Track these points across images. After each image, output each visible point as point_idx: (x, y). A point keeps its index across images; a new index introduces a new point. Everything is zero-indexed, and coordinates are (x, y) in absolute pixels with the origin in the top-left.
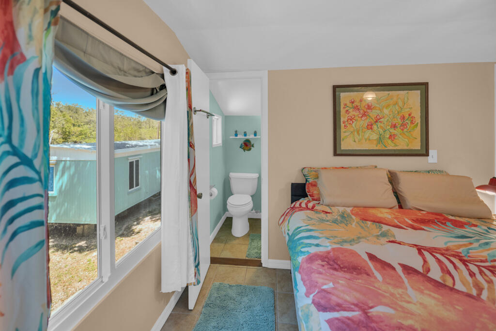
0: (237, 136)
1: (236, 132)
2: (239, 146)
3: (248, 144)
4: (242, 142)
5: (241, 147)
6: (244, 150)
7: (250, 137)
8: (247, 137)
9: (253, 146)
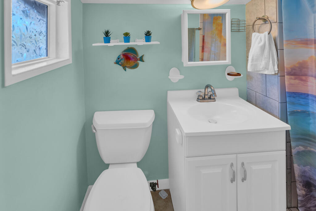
0: (109, 42)
1: (107, 33)
2: (115, 59)
3: (131, 56)
4: (119, 52)
5: (117, 63)
6: (124, 68)
7: (138, 42)
8: (131, 44)
9: (141, 59)
